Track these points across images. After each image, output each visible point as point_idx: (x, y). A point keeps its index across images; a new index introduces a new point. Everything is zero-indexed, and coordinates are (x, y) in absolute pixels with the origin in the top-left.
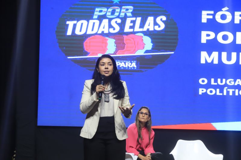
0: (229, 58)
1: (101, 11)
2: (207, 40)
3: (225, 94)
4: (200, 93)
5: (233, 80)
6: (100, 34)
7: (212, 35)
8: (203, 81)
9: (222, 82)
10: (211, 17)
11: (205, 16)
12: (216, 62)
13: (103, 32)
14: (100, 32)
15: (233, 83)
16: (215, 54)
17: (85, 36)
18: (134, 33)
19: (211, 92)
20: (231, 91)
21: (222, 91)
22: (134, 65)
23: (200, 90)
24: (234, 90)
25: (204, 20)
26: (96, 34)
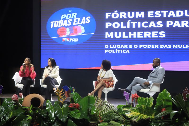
0: (118, 35)
1: (64, 16)
2: (108, 27)
3: (116, 52)
4: (105, 52)
5: (120, 45)
6: (63, 27)
7: (110, 24)
8: (107, 46)
9: (115, 46)
10: (110, 16)
11: (107, 15)
12: (112, 37)
13: (65, 25)
14: (63, 26)
15: (120, 47)
16: (112, 33)
17: (58, 28)
18: (77, 25)
19: (110, 51)
20: (119, 51)
21: (115, 51)
22: (77, 40)
23: (105, 50)
24: (120, 50)
25: (107, 17)
26: (62, 27)
